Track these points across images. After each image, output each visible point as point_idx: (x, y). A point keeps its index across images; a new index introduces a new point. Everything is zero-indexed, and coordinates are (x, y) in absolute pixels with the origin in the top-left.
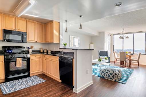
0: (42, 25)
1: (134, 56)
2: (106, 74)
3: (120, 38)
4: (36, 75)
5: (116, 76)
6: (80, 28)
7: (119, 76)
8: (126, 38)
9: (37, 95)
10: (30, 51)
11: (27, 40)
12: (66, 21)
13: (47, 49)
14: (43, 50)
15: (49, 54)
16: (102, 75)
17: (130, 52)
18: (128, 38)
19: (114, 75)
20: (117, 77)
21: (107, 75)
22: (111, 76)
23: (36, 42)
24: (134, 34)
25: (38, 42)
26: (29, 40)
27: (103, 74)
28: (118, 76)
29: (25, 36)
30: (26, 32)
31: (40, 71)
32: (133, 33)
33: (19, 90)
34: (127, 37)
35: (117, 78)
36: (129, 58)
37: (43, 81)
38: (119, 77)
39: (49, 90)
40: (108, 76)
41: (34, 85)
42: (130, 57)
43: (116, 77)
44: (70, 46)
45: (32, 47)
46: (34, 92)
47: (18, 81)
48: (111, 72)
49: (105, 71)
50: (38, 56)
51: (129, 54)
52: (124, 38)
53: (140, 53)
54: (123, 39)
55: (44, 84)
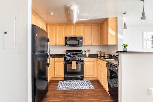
0: (99, 26)
4: (90, 80)
6: (142, 19)
9: (77, 99)
10: (87, 54)
11: (84, 43)
12: (125, 13)
13: (104, 53)
14: (100, 53)
15: (107, 58)
23: (92, 45)
25: (93, 45)
26: (85, 43)
29: (82, 40)
30: (82, 36)
31: (94, 76)
33: (68, 90)
37: (92, 87)
39: (90, 99)
41: (82, 89)
44: (145, 47)
45: (89, 51)
46: (77, 96)
47: (72, 82)
50: (92, 60)
55: (91, 91)
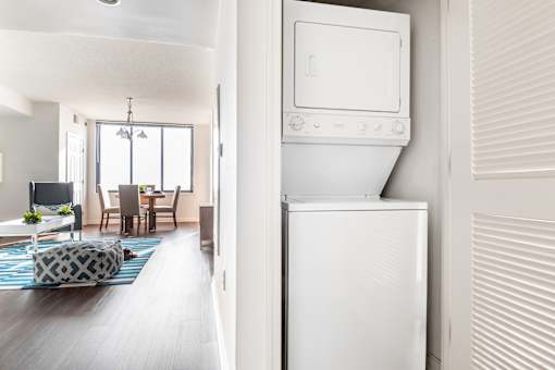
1: (163, 197)
2: (63, 264)
3: (121, 132)
5: (104, 261)
7: (113, 261)
8: (139, 136)
16: (43, 275)
17: (153, 187)
18: (145, 136)
19: (94, 261)
20: (106, 265)
21: (64, 270)
22: (83, 268)
24: (165, 129)
27: (47, 270)
28: (108, 260)
32: (162, 126)
34: (142, 135)
35: (108, 269)
36: (147, 206)
38: (114, 264)
40: (70, 269)
42: (152, 200)
43: (102, 266)
48: (82, 253)
49: (56, 256)
51: (149, 193)
52: (134, 137)
53: (179, 187)
54: (130, 138)
